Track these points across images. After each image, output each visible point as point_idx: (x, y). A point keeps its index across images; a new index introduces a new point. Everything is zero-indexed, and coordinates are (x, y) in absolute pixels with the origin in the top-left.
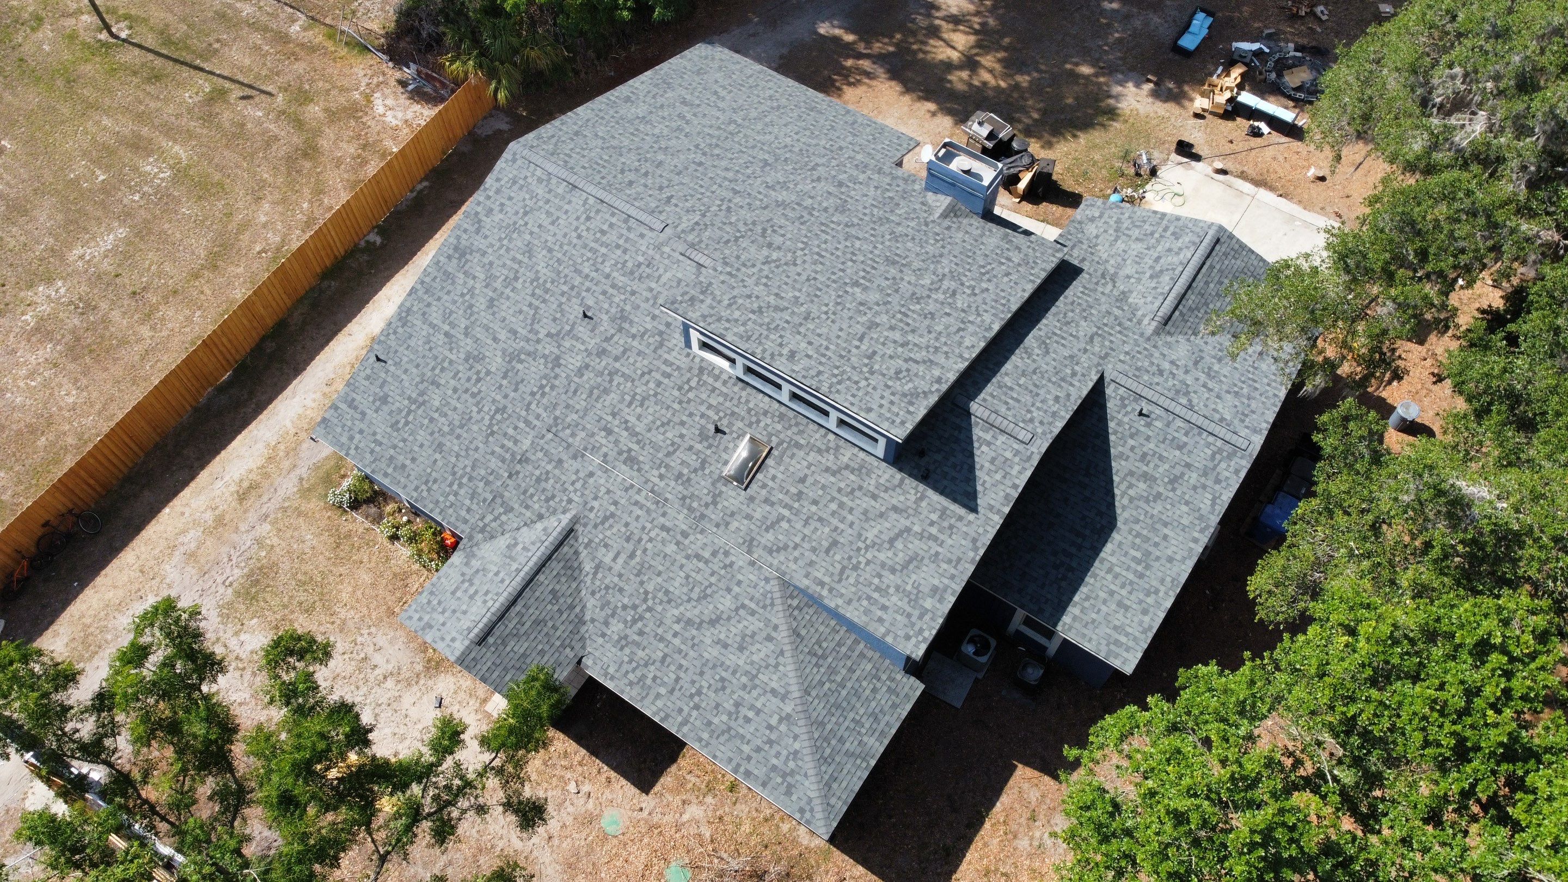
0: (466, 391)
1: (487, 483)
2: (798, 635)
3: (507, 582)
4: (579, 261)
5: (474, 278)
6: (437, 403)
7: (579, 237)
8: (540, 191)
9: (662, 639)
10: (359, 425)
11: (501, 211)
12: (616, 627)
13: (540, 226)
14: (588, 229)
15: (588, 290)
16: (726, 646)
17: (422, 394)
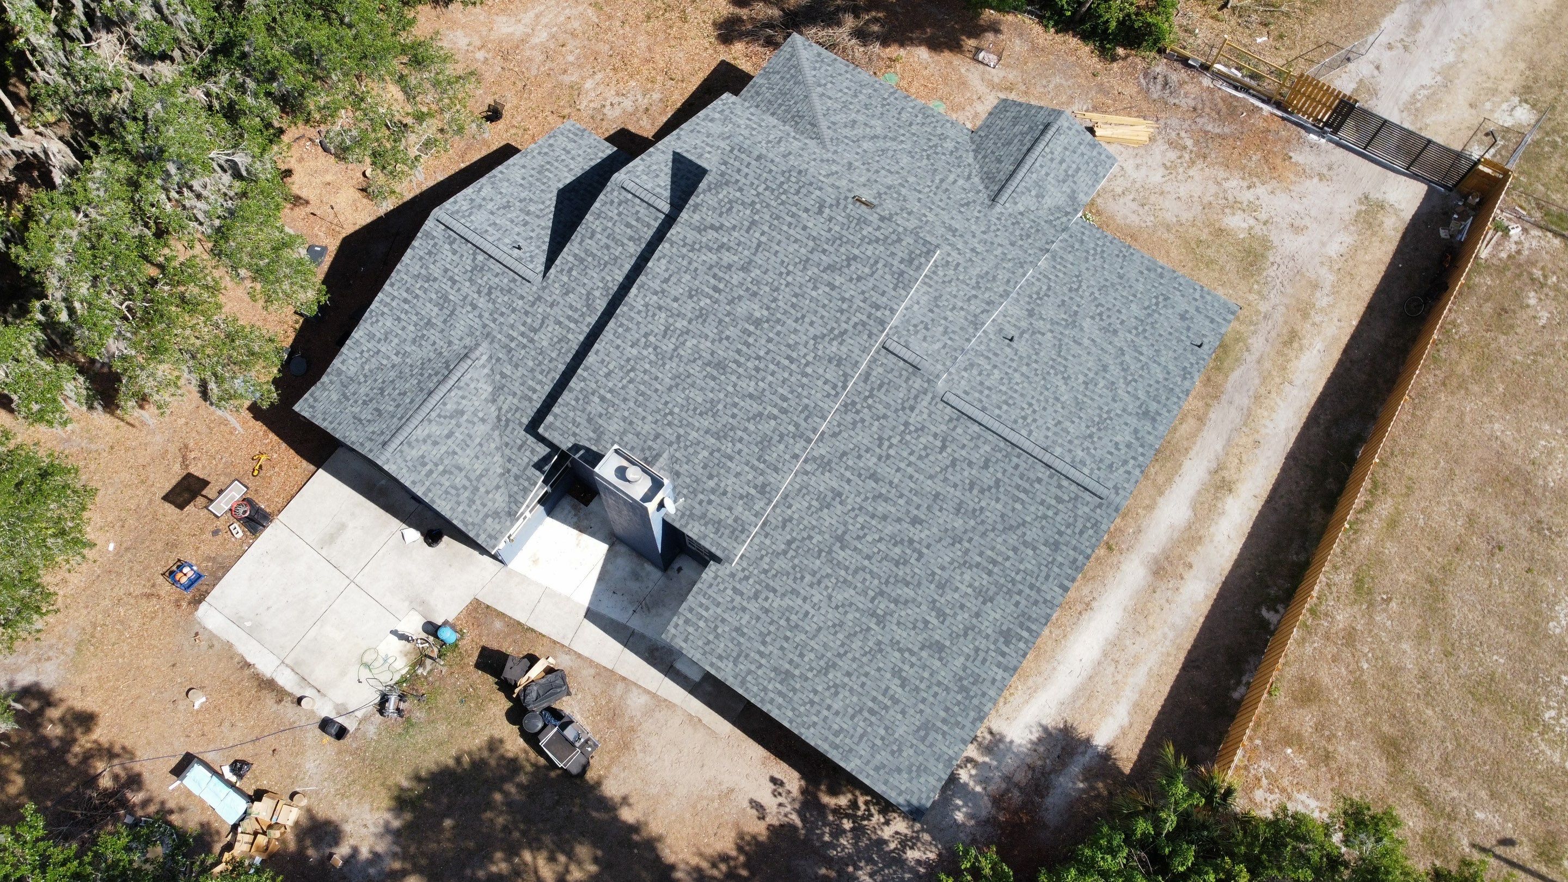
0: (1109, 309)
1: (1073, 247)
2: (812, 125)
3: (1037, 164)
4: (1025, 385)
5: (1128, 392)
6: (1133, 306)
7: (1030, 405)
8: (1080, 454)
9: (914, 134)
10: (1199, 304)
11: (1117, 444)
12: (949, 145)
13: (1073, 422)
14: (1023, 409)
15: (1012, 360)
16: (865, 124)
17: (1149, 315)
